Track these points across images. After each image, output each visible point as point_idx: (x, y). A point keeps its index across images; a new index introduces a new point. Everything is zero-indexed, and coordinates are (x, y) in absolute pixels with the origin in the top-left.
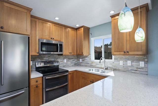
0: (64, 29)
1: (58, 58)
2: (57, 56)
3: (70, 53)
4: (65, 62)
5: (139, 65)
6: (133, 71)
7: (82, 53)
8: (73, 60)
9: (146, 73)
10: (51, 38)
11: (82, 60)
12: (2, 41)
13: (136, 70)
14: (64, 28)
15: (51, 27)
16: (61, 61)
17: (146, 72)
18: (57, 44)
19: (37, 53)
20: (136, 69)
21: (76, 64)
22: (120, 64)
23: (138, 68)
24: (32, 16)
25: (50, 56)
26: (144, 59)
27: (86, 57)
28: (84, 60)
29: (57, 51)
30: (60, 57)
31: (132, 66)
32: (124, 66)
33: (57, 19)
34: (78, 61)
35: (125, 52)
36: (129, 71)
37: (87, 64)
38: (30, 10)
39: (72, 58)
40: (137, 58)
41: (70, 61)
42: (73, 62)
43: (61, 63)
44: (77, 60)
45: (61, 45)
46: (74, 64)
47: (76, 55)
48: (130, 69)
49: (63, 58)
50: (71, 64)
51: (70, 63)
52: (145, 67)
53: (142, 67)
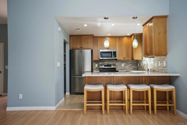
0: (117, 39)
3: (124, 58)
4: (123, 66)
6: (161, 71)
7: (133, 58)
8: (132, 64)
10: (107, 48)
11: (139, 65)
13: (162, 70)
17: (166, 70)
18: (111, 52)
19: (98, 58)
21: (135, 69)
23: (163, 68)
26: (166, 59)
30: (118, 62)
31: (161, 66)
32: (157, 67)
36: (159, 71)
37: (141, 68)
38: (93, 35)
41: (128, 65)
42: (132, 66)
43: (119, 66)
46: (133, 69)
48: (160, 69)
49: (120, 63)
50: (129, 69)
51: (128, 67)
52: (166, 66)
53: (165, 66)
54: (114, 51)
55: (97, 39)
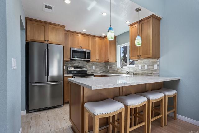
0: (91, 39)
1: (87, 65)
2: (86, 63)
4: (93, 69)
5: (153, 68)
6: (149, 74)
7: (108, 60)
8: (102, 67)
9: (158, 75)
10: (80, 47)
11: (110, 68)
12: (45, 49)
14: (91, 37)
15: (80, 37)
16: (89, 68)
17: (158, 73)
18: (85, 52)
19: (69, 59)
20: (151, 72)
22: (140, 69)
23: (152, 71)
24: (66, 31)
25: (79, 63)
26: (157, 62)
27: (114, 64)
28: (111, 68)
29: (85, 58)
30: (88, 64)
31: (148, 69)
32: (142, 70)
33: (84, 30)
34: (107, 69)
35: (138, 56)
36: (146, 74)
37: (114, 71)
38: (64, 27)
39: (100, 65)
40: (152, 61)
41: (98, 68)
42: (102, 69)
43: (89, 69)
44: (105, 68)
45: (88, 53)
46: (102, 72)
47: (103, 63)
48: (147, 72)
49: (91, 65)
50: (99, 71)
51: (98, 70)
52: (158, 69)
53: (155, 70)
54: (88, 51)
55: (68, 34)
